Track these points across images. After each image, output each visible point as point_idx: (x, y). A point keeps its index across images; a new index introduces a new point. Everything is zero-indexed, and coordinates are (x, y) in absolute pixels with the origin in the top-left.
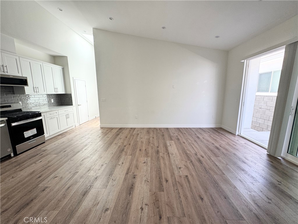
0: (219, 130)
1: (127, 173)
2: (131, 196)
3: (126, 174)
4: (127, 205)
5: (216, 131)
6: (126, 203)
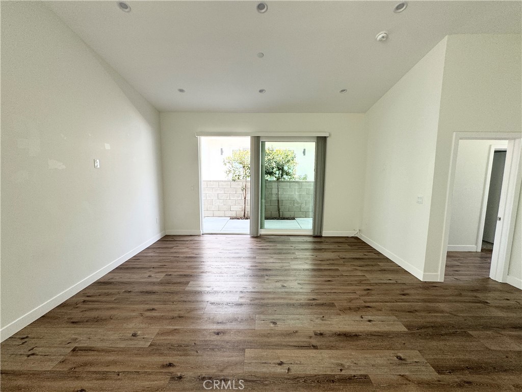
0: (167, 239)
1: (315, 347)
2: (360, 334)
3: (316, 349)
4: (374, 335)
5: (165, 240)
6: (374, 337)
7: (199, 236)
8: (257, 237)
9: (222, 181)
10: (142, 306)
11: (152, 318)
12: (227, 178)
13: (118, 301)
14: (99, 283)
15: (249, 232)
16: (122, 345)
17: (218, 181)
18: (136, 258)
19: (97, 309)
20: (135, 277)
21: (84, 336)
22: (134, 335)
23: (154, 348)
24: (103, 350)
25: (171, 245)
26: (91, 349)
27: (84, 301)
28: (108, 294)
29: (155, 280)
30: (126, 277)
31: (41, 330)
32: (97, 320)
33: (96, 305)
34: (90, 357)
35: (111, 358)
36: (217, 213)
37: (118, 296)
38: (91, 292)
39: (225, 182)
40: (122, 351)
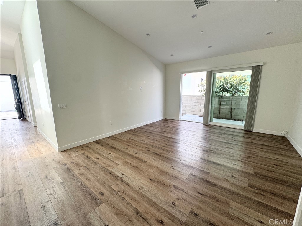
7: (179, 120)
8: (206, 125)
9: (197, 96)
10: (147, 135)
11: (149, 138)
12: (200, 94)
13: (142, 133)
14: (139, 128)
15: (203, 122)
16: (139, 141)
17: (195, 96)
18: (152, 124)
19: (136, 133)
20: (149, 128)
21: (132, 137)
22: (143, 140)
23: (146, 144)
24: (135, 141)
25: (165, 122)
26: (133, 140)
27: (134, 131)
28: (140, 131)
29: (154, 130)
30: (147, 128)
31: (125, 134)
32: (136, 135)
33: (136, 132)
34: (132, 141)
35: (136, 142)
36: (193, 113)
37: (142, 132)
38: (137, 129)
39: (198, 96)
40: (139, 142)
